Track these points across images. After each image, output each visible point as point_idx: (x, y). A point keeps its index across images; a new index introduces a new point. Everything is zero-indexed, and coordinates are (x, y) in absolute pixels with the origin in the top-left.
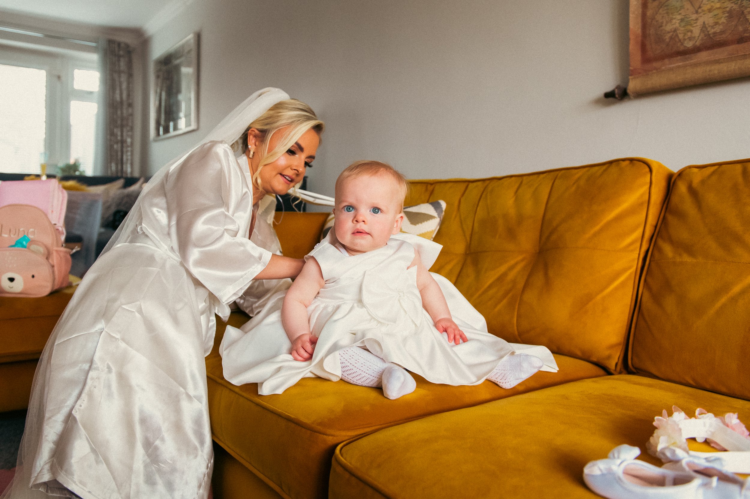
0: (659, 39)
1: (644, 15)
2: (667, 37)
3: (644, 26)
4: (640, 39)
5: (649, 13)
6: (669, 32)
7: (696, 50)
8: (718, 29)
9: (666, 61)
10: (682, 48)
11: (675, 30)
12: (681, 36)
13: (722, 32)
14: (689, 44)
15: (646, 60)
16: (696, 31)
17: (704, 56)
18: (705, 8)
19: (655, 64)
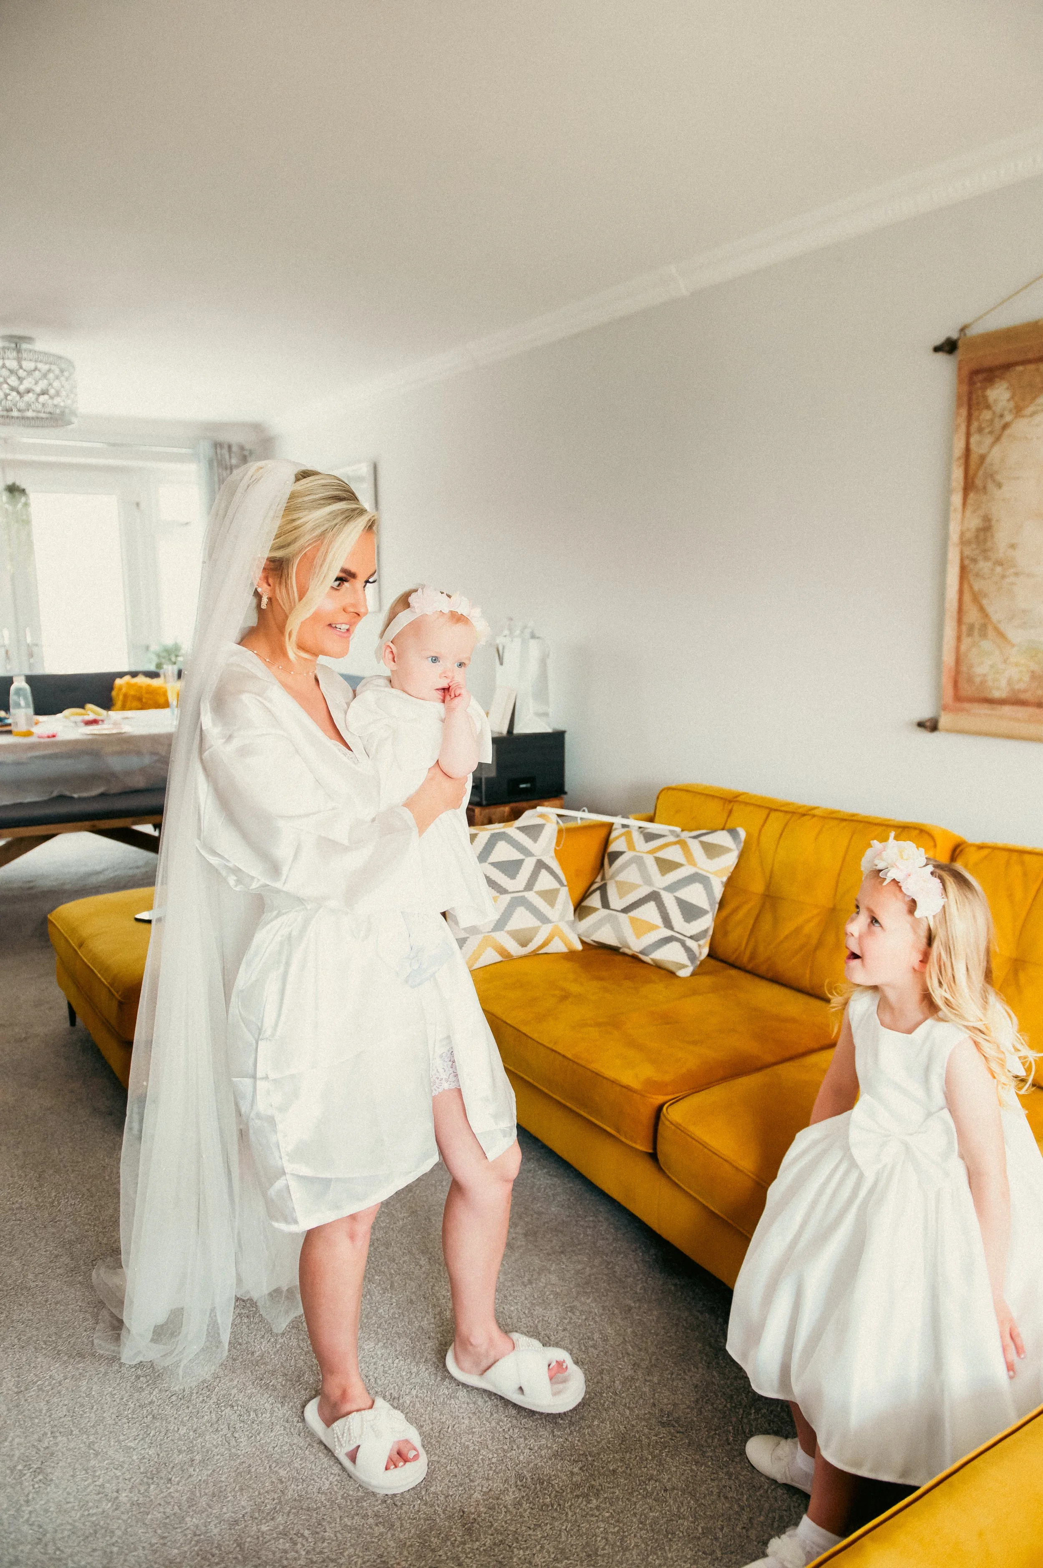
0: (970, 680)
1: (958, 649)
2: (978, 680)
3: (958, 661)
4: (953, 674)
5: (963, 648)
6: (979, 675)
7: (1002, 702)
8: (1021, 686)
9: (976, 705)
10: (990, 696)
11: (985, 675)
12: (990, 684)
13: (1025, 691)
14: (997, 694)
15: (958, 698)
16: (1003, 683)
17: (1007, 710)
18: (1012, 660)
19: (966, 705)
